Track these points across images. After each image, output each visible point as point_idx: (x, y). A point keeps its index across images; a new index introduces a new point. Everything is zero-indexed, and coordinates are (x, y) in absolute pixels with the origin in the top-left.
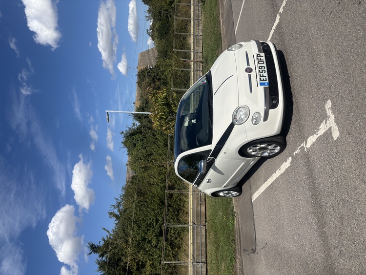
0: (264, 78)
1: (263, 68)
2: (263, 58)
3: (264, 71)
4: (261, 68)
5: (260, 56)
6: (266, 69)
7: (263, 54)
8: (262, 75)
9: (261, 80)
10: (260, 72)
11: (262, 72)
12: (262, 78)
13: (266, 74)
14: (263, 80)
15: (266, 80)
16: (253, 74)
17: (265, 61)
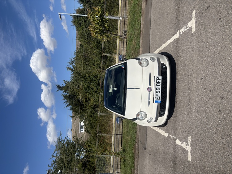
0: (158, 97)
1: (159, 89)
2: (160, 81)
3: (159, 92)
4: (157, 89)
5: (158, 79)
6: (160, 91)
7: (160, 78)
8: (157, 95)
9: (156, 99)
10: (156, 92)
11: (158, 93)
12: (157, 97)
13: (160, 94)
14: (158, 99)
15: (159, 99)
16: (152, 92)
17: (161, 83)
